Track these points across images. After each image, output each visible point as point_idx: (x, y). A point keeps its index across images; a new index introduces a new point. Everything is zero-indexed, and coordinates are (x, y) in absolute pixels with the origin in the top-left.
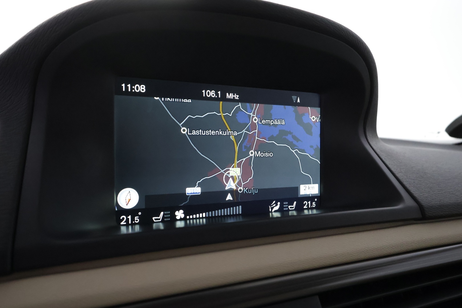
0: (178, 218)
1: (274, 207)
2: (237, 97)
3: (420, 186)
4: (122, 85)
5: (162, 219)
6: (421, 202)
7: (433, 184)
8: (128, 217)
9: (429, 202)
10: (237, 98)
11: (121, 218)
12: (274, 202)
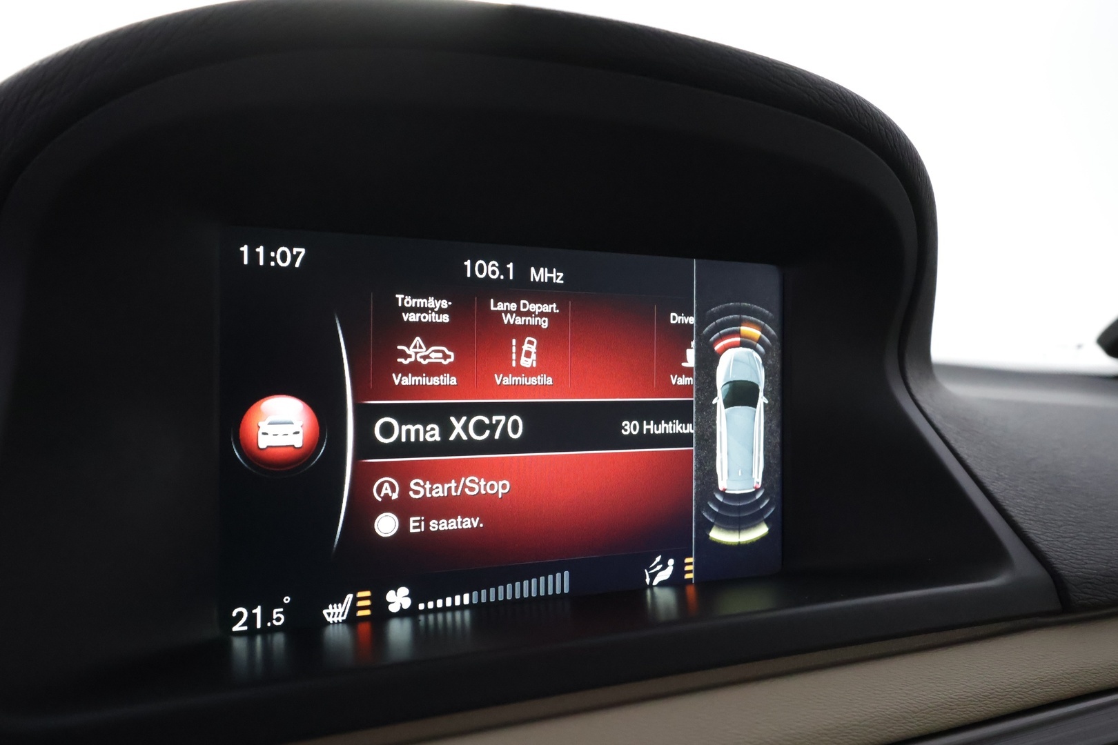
0: (394, 608)
1: (658, 572)
2: (560, 278)
3: (1052, 516)
4: (242, 249)
5: (349, 612)
6: (1059, 566)
7: (1084, 510)
8: (254, 611)
9: (1078, 566)
10: (559, 281)
11: (234, 614)
12: (658, 559)
